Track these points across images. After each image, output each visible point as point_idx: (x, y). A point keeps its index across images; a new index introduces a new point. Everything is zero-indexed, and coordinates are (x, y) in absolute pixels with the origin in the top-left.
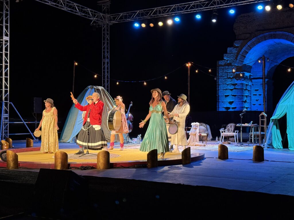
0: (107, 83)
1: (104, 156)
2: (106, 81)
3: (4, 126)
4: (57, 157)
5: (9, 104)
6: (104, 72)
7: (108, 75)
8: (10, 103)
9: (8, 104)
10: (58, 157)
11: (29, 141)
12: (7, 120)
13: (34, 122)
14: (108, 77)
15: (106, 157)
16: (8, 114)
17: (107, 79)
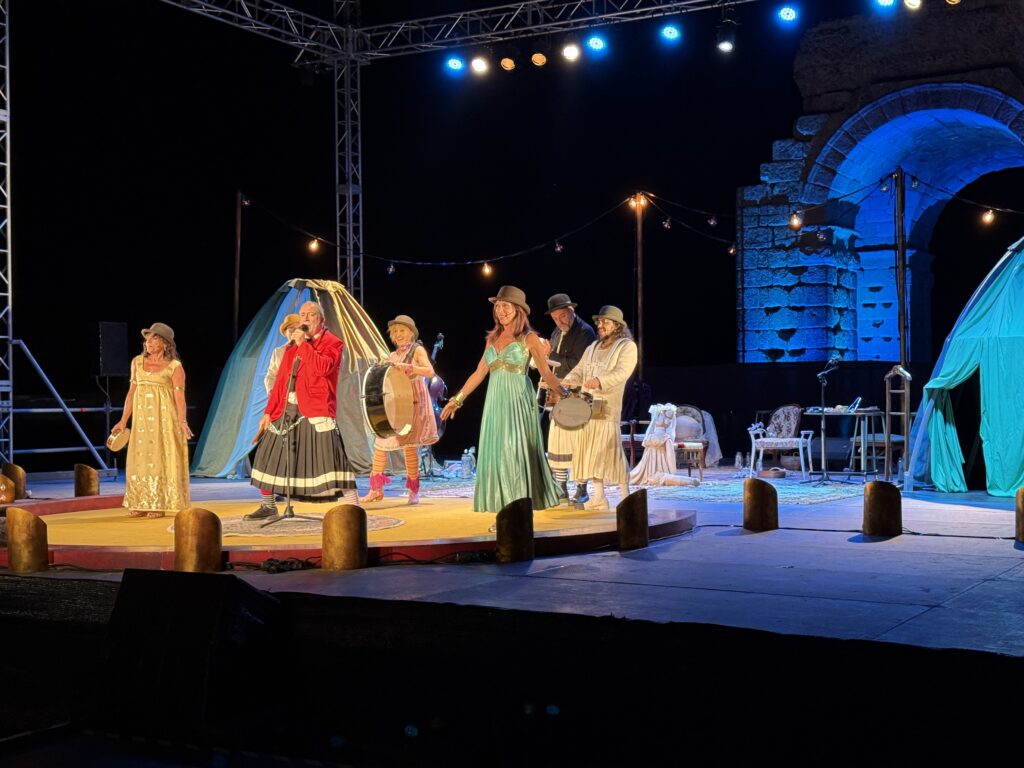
0: (355, 270)
1: (348, 523)
2: (350, 262)
4: (184, 528)
5: (14, 346)
6: (343, 231)
7: (359, 239)
8: (15, 342)
9: (10, 346)
10: (187, 528)
11: (85, 473)
12: (5, 402)
13: (102, 406)
14: (356, 247)
15: (352, 526)
16: (10, 382)
17: (354, 254)
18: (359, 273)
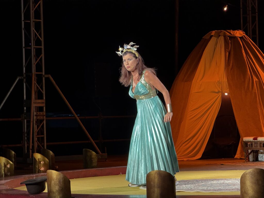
2: (250, 19)
3: (35, 126)
4: (152, 183)
5: (46, 78)
8: (47, 76)
9: (44, 78)
11: (89, 154)
12: (41, 113)
14: (253, 8)
16: (44, 101)
17: (252, 13)
18: (255, 26)
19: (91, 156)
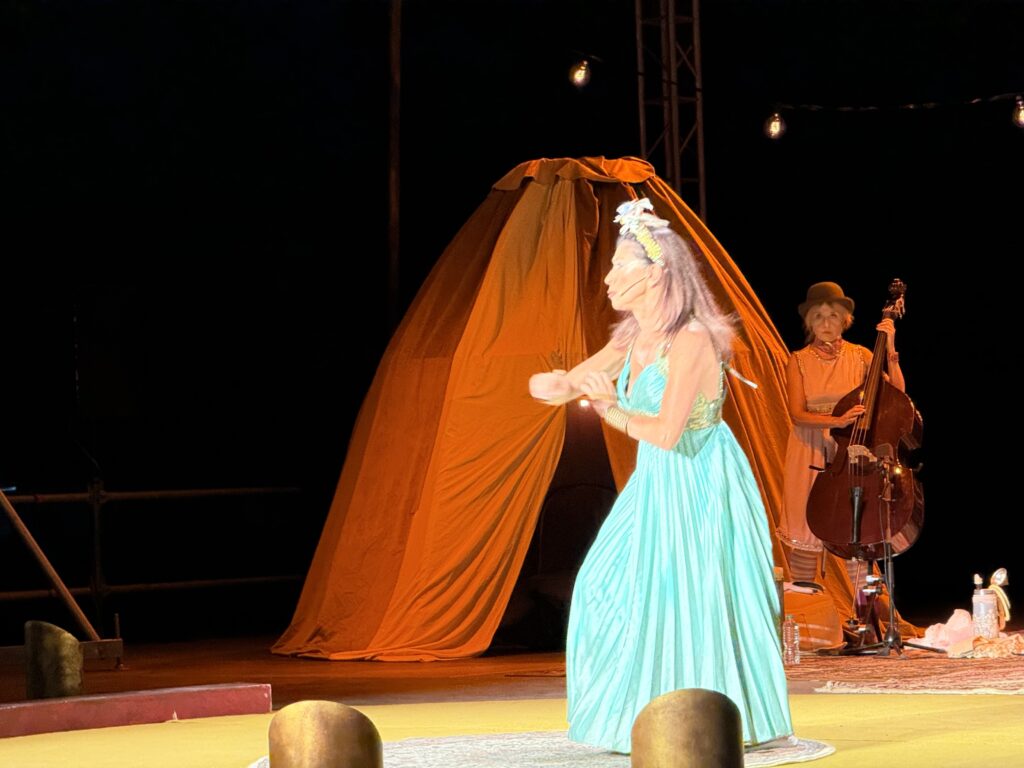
1: (696, 735)
10: (300, 750)
11: (48, 641)
14: (685, 75)
15: (707, 743)
17: (680, 93)
18: (694, 141)
19: (57, 648)
